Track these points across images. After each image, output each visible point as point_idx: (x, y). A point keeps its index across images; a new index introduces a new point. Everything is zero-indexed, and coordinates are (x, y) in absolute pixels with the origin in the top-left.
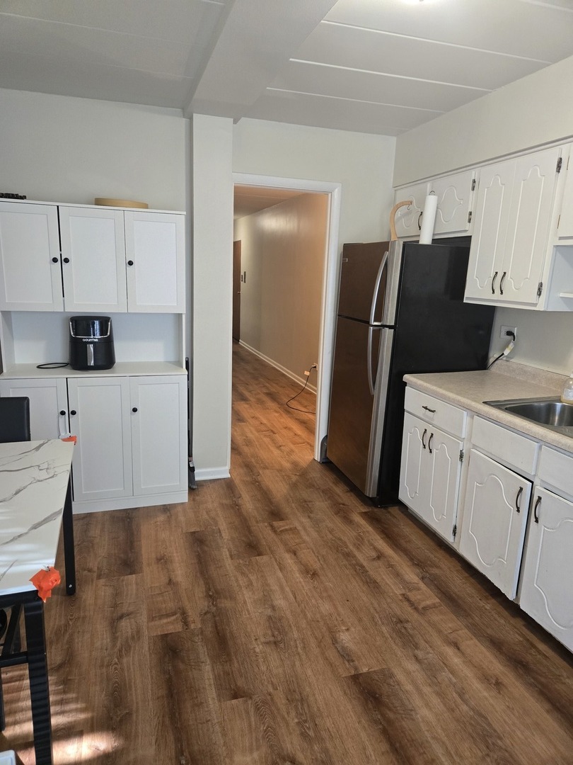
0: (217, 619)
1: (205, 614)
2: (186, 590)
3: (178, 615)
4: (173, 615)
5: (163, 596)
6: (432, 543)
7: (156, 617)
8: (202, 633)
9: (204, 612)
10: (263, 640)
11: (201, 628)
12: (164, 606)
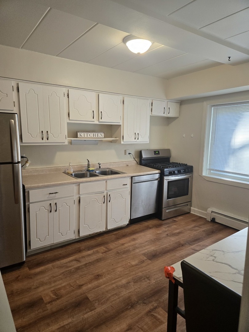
0: (145, 298)
1: (145, 303)
2: (132, 319)
3: (152, 313)
4: (154, 315)
5: (143, 327)
6: (61, 249)
7: (159, 322)
8: (157, 300)
9: (144, 304)
10: (148, 281)
11: (155, 301)
12: (149, 322)
